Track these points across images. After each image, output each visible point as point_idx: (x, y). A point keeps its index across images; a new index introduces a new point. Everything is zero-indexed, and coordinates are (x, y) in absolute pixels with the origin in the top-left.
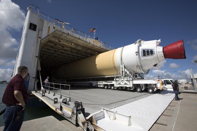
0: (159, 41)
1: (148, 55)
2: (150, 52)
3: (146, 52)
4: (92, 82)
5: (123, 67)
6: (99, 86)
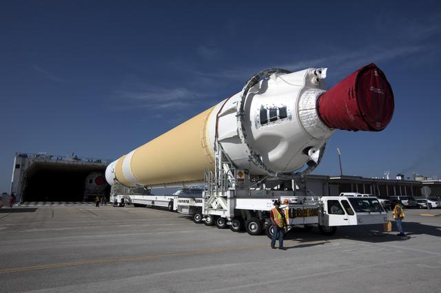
1: (273, 120)
2: (278, 113)
3: (268, 114)
4: (173, 197)
5: (219, 157)
6: (183, 210)
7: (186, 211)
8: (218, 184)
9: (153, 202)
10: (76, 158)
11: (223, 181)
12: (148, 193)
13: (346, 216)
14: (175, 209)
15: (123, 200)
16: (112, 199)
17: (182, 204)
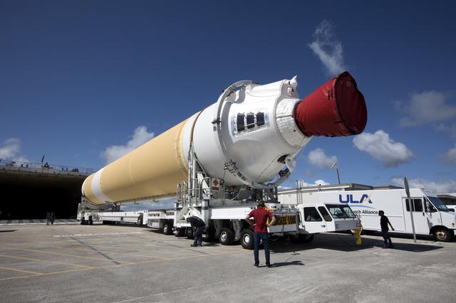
0: (293, 81)
1: (251, 127)
2: (255, 120)
3: (245, 120)
4: (142, 212)
5: (194, 167)
6: (153, 223)
7: (156, 225)
8: (191, 194)
9: (122, 218)
10: (47, 166)
11: (198, 190)
12: (117, 209)
13: (323, 222)
14: (144, 223)
15: (90, 217)
16: (79, 216)
17: (153, 217)
